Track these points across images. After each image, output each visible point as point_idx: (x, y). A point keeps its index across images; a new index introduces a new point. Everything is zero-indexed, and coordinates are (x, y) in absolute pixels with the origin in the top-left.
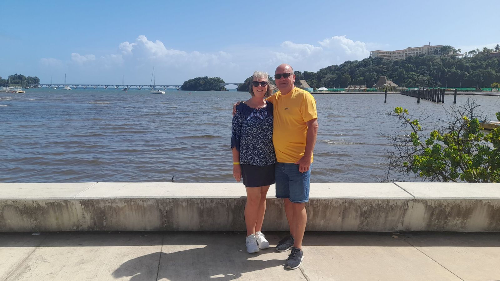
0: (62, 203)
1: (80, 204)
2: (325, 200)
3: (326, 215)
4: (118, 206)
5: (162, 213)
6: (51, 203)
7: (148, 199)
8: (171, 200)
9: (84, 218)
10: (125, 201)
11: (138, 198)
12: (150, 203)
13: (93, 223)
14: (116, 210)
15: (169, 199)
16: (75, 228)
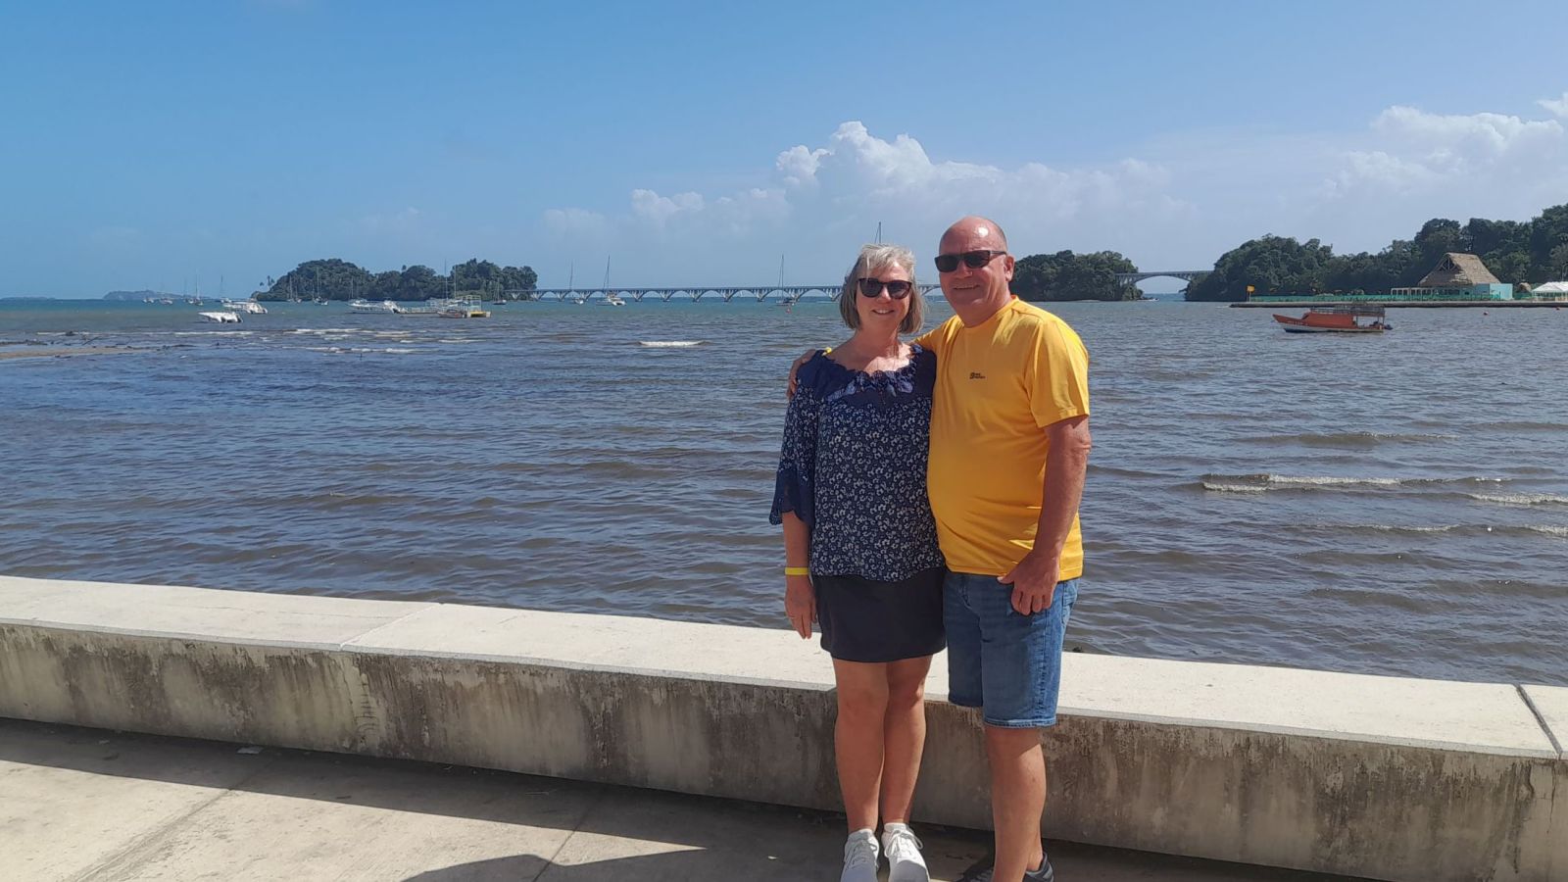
0: (310, 660)
1: (357, 669)
2: (1161, 728)
3: (1169, 791)
4: (461, 685)
5: (590, 720)
6: (279, 658)
7: (547, 668)
8: (615, 679)
9: (369, 713)
10: (481, 668)
11: (518, 664)
12: (552, 682)
13: (395, 734)
14: (456, 697)
15: (610, 674)
16: (346, 744)
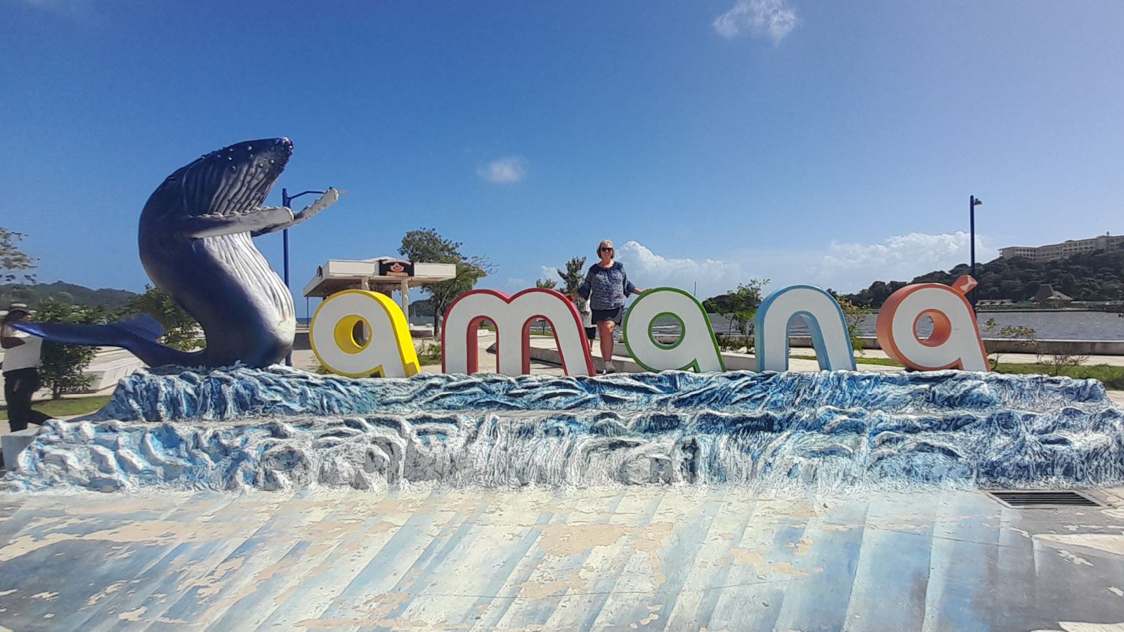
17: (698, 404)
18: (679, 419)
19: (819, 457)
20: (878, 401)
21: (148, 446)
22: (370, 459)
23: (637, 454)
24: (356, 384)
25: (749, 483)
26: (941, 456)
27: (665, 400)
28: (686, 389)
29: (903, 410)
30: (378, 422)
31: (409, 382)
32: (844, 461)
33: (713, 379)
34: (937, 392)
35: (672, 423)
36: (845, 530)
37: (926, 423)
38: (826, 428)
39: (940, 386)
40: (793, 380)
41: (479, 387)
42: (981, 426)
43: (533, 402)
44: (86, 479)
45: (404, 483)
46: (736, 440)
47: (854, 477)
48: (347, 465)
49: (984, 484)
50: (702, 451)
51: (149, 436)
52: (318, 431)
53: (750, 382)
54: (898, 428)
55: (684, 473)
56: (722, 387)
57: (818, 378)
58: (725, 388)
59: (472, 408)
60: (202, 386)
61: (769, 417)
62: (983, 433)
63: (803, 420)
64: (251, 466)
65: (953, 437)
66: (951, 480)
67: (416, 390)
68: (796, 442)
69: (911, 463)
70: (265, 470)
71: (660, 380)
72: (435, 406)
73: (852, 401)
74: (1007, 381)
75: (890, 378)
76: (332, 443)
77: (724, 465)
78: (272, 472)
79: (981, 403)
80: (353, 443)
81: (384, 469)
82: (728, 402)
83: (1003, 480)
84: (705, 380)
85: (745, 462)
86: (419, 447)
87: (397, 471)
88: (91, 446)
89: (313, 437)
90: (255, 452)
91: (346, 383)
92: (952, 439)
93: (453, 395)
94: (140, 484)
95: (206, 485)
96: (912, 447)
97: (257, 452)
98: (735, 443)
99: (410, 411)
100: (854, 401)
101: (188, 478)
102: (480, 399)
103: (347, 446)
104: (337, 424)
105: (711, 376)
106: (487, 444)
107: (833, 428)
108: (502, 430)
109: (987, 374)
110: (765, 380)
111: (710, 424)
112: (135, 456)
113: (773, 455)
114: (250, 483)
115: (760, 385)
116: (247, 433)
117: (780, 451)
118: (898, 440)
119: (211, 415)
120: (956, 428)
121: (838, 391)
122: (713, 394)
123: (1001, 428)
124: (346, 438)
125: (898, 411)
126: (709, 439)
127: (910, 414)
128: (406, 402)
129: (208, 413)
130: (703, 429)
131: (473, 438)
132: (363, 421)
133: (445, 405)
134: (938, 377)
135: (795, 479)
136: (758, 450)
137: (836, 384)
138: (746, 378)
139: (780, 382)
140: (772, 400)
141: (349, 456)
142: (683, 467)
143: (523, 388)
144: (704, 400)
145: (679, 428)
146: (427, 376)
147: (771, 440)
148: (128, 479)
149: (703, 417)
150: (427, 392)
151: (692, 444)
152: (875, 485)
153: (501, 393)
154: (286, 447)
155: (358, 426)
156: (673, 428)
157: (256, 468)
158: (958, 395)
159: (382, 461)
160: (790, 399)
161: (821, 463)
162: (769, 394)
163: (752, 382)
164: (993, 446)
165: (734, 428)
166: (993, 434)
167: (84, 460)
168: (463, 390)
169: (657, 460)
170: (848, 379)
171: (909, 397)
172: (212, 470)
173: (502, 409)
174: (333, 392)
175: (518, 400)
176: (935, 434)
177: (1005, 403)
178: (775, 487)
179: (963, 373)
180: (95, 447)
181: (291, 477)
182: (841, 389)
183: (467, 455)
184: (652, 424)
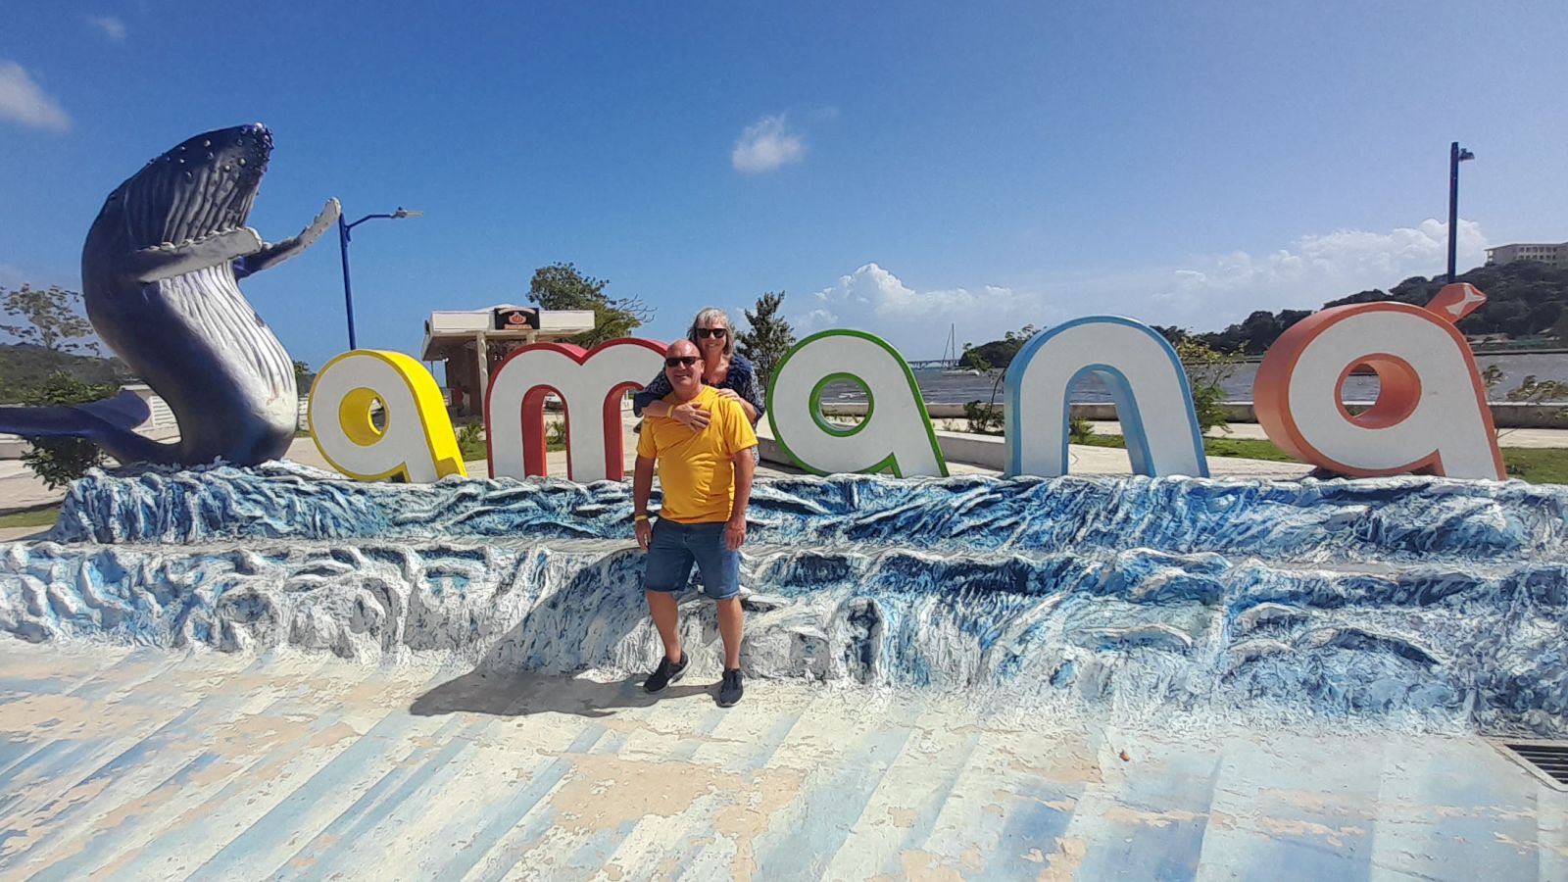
17: (890, 535)
18: (848, 563)
19: (1117, 649)
20: (1253, 537)
21: (85, 579)
22: (359, 611)
23: (767, 625)
24: (360, 492)
25: (971, 691)
26: (1391, 660)
27: (831, 529)
28: (870, 507)
29: (1307, 555)
30: (377, 553)
31: (433, 491)
32: (1171, 661)
33: (919, 490)
34: (1385, 522)
35: (835, 570)
36: (1161, 824)
37: (1359, 587)
38: (1136, 590)
39: (1391, 508)
40: (1073, 494)
41: (532, 499)
42: (1489, 597)
43: (613, 526)
44: (14, 623)
45: (404, 653)
46: (952, 606)
47: (1192, 694)
48: (327, 618)
49: (1492, 724)
50: (886, 626)
51: (87, 564)
52: (294, 565)
53: (988, 497)
54: (1293, 597)
55: (850, 662)
56: (936, 505)
57: (1126, 490)
58: (940, 507)
59: (520, 533)
60: (164, 495)
61: (1018, 567)
62: (1492, 614)
63: (1088, 574)
64: (203, 613)
65: (1419, 618)
66: (1414, 712)
67: (443, 503)
68: (1070, 616)
69: (1320, 671)
70: (222, 621)
71: (825, 490)
72: (467, 528)
73: (1195, 536)
74: (1548, 499)
75: (1281, 492)
76: (310, 584)
77: (925, 653)
78: (229, 625)
79: (1486, 544)
80: (338, 586)
81: (378, 628)
82: (946, 532)
83: (1536, 716)
84: (905, 492)
85: (966, 650)
86: (427, 596)
87: (394, 633)
88: (23, 576)
89: (287, 574)
90: (210, 594)
91: (347, 490)
92: (1417, 624)
93: (493, 511)
94: (74, 633)
95: (150, 639)
96: (1326, 636)
97: (213, 594)
98: (949, 612)
99: (431, 536)
100: (1199, 536)
101: (127, 628)
102: (532, 519)
103: (330, 590)
104: (322, 555)
105: (915, 484)
106: (527, 594)
107: (1152, 591)
108: (552, 573)
109: (1502, 484)
110: (1018, 493)
111: (904, 573)
112: (70, 593)
113: (1021, 640)
114: (203, 640)
115: (1008, 501)
116: (203, 563)
117: (1037, 632)
118: (1293, 621)
119: (173, 537)
120: (1428, 600)
121: (1168, 516)
122: (919, 517)
123: (1535, 601)
124: (331, 577)
125: (1296, 558)
126: (900, 602)
127: (1320, 566)
128: (427, 522)
129: (168, 533)
130: (891, 583)
131: (507, 585)
132: (356, 552)
133: (482, 528)
134: (1388, 490)
135: (1067, 690)
136: (992, 629)
137: (1163, 501)
138: (982, 489)
139: (1048, 497)
140: (1030, 531)
141: (332, 606)
142: (848, 652)
143: (597, 502)
144: (901, 528)
145: (849, 580)
146: (458, 482)
147: (1021, 609)
148: (59, 625)
149: (895, 562)
150: (457, 506)
151: (867, 612)
152: (1237, 713)
153: (565, 509)
154: (248, 589)
155: (349, 559)
156: (837, 579)
157: (210, 617)
158: (1432, 527)
159: (374, 616)
160: (1066, 530)
161: (1120, 663)
162: (1024, 519)
163: (993, 496)
164: (1515, 641)
165: (949, 583)
166: (1516, 616)
167: (14, 596)
168: (509, 504)
169: (802, 637)
170: (1189, 494)
171: (1321, 531)
172: (158, 617)
173: (565, 536)
174: (328, 504)
175: (592, 520)
176: (1379, 611)
177: (1542, 544)
178: (1022, 703)
179: (1446, 482)
180: (26, 578)
181: (255, 634)
182: (1174, 513)
183: (493, 614)
184: (800, 571)
